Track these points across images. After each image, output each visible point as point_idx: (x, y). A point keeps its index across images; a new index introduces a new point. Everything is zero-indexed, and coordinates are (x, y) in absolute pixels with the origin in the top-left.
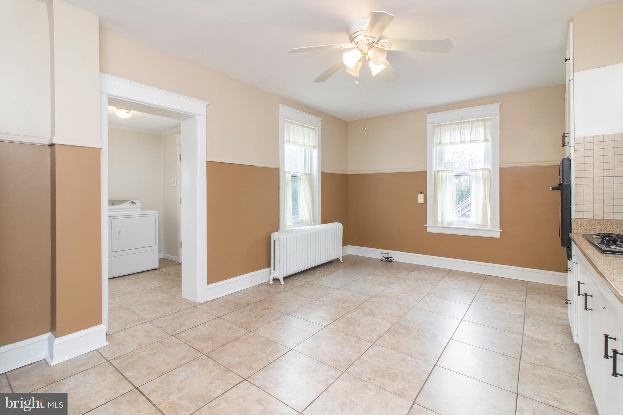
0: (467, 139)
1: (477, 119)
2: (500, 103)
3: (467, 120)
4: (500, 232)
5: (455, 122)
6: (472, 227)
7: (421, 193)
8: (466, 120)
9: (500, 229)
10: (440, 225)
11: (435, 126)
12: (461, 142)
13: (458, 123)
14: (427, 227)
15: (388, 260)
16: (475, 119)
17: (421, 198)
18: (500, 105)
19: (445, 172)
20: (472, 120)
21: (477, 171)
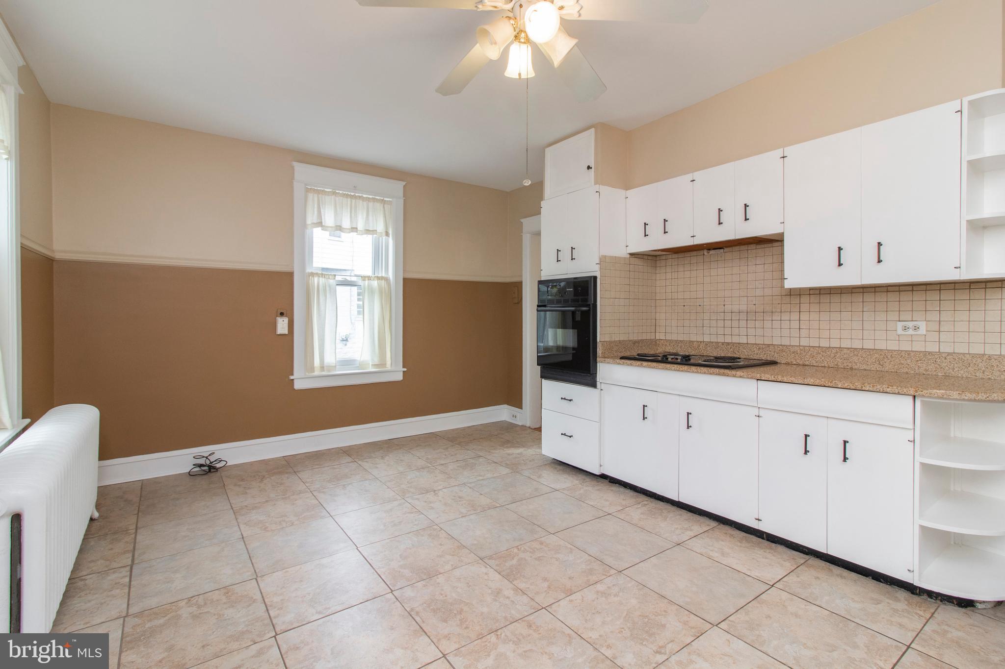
0: (361, 226)
1: (374, 197)
2: (404, 183)
3: (360, 195)
4: (404, 371)
5: (341, 192)
6: (364, 369)
7: (282, 314)
8: (358, 195)
9: (404, 367)
10: (317, 373)
11: (308, 191)
12: (352, 228)
13: (347, 196)
14: (293, 380)
15: (209, 469)
16: (371, 197)
17: (282, 326)
18: (404, 186)
19: (322, 277)
20: (367, 197)
21: (371, 280)
